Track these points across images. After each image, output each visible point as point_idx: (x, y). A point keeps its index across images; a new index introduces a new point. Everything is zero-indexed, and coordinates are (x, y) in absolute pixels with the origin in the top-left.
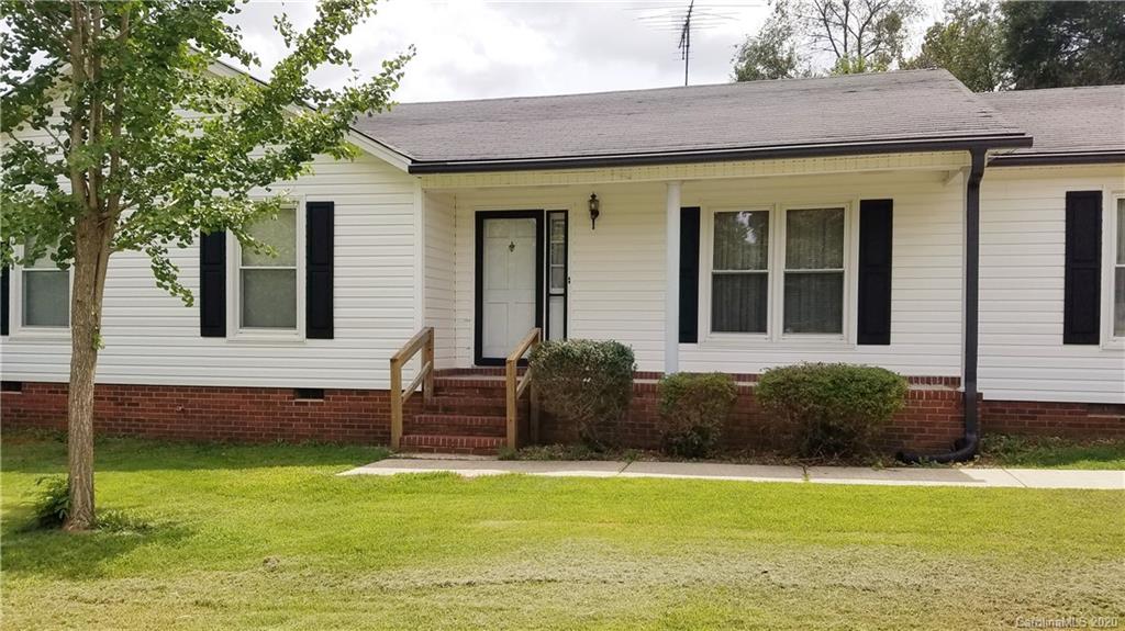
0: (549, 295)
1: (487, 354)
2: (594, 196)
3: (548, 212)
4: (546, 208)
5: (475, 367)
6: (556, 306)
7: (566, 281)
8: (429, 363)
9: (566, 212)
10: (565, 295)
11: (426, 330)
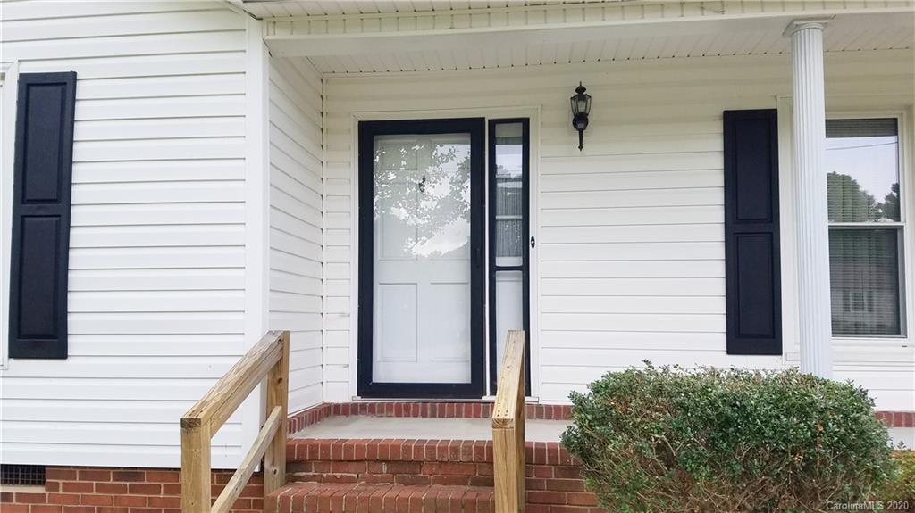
0: (494, 269)
1: (381, 375)
2: (581, 90)
3: (493, 123)
4: (489, 116)
5: (359, 400)
6: (507, 290)
7: (526, 243)
8: (277, 411)
9: (525, 122)
10: (525, 269)
11: (274, 339)
